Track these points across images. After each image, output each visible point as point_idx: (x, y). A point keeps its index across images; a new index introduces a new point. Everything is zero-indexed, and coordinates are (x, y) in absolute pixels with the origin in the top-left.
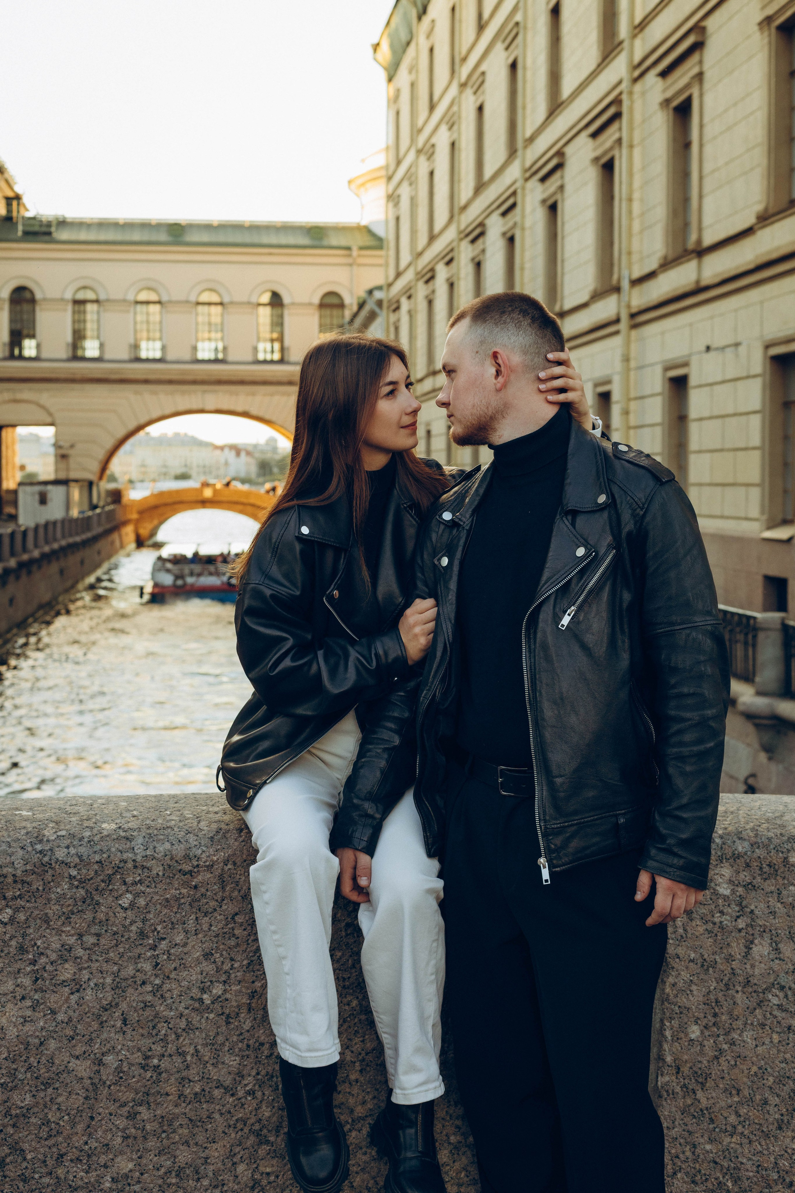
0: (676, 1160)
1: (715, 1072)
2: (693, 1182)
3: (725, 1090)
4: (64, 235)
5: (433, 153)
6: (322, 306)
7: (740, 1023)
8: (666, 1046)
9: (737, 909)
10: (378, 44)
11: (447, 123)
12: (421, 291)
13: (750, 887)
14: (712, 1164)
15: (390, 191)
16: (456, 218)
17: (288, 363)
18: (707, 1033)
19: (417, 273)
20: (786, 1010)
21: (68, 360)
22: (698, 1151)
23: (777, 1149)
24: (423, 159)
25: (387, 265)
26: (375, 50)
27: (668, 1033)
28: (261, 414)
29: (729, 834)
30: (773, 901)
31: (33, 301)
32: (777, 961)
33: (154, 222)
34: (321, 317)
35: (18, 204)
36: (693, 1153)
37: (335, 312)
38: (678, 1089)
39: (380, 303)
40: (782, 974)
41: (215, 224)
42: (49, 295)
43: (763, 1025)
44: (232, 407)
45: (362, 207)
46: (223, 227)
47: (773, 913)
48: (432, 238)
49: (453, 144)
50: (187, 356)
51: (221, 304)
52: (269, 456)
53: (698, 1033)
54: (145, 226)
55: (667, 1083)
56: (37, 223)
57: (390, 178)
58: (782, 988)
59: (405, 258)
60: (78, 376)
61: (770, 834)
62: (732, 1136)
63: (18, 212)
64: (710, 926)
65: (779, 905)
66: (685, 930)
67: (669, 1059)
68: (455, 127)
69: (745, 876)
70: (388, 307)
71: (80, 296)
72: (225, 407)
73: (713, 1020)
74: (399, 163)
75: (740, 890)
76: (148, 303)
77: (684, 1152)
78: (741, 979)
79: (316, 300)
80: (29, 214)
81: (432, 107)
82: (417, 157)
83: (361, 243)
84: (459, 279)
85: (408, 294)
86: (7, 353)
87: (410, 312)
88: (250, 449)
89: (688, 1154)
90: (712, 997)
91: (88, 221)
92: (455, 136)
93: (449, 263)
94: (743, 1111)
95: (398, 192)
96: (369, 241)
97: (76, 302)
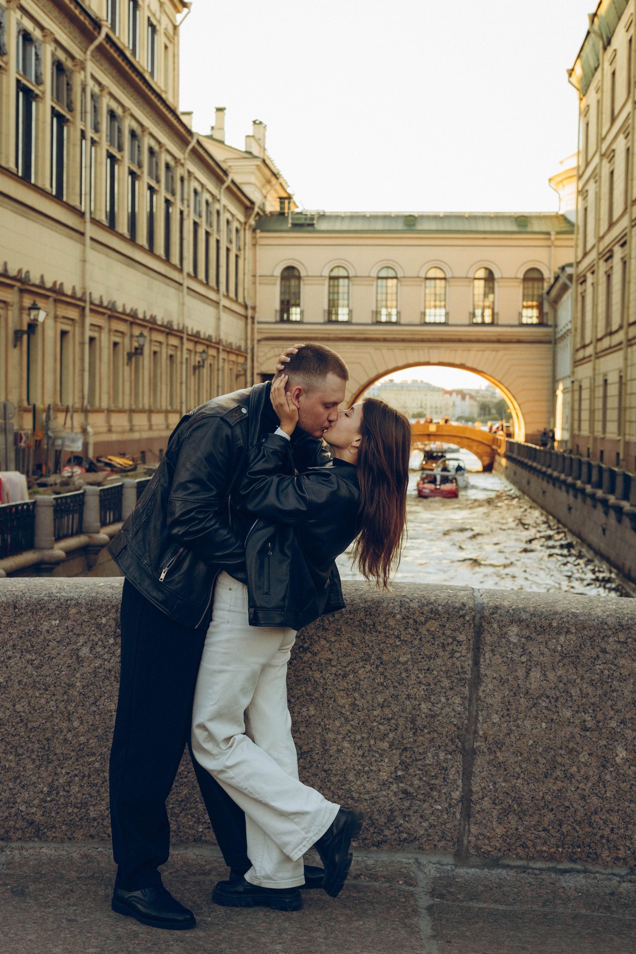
0: (484, 790)
1: (507, 741)
2: (494, 803)
3: (514, 753)
4: (322, 226)
5: (614, 156)
6: (525, 279)
7: (521, 716)
8: (479, 725)
9: (521, 650)
10: (573, 70)
11: (624, 133)
12: (602, 267)
13: (529, 638)
14: (505, 794)
15: (580, 188)
16: (628, 210)
17: (498, 325)
18: (503, 720)
19: (599, 254)
20: (550, 710)
21: (324, 323)
22: (497, 786)
23: (544, 789)
24: (605, 161)
25: (577, 246)
26: (570, 75)
27: (480, 718)
28: (475, 366)
29: (519, 609)
30: (542, 647)
31: (299, 278)
32: (545, 682)
33: (393, 215)
34: (524, 288)
35: (289, 203)
36: (494, 787)
37: (536, 284)
38: (486, 750)
39: (570, 277)
40: (548, 689)
41: (442, 215)
42: (310, 274)
43: (536, 718)
44: (451, 361)
45: (560, 200)
46: (448, 217)
47: (543, 654)
48: (611, 225)
49: (628, 149)
50: (417, 320)
51: (445, 279)
52: (488, 399)
53: (498, 720)
54: (386, 217)
55: (479, 747)
56: (303, 216)
57: (580, 177)
58: (548, 697)
59: (591, 241)
60: (332, 336)
61: (544, 610)
62: (517, 779)
63: (289, 208)
64: (505, 659)
65: (546, 650)
66: (490, 661)
67: (481, 733)
68: (630, 137)
69: (526, 632)
70: (577, 281)
71: (335, 273)
72: (446, 360)
73: (506, 713)
74: (587, 164)
75: (523, 640)
76: (387, 278)
77: (489, 786)
78: (523, 690)
79: (521, 275)
80: (297, 210)
81: (613, 120)
82: (601, 160)
83: (558, 229)
84: (630, 258)
85: (591, 270)
86: (278, 318)
87: (593, 284)
88: (473, 394)
89: (491, 787)
90: (506, 699)
91: (343, 215)
92: (629, 144)
93: (623, 245)
94: (524, 766)
95: (587, 188)
96: (564, 227)
97: (331, 278)
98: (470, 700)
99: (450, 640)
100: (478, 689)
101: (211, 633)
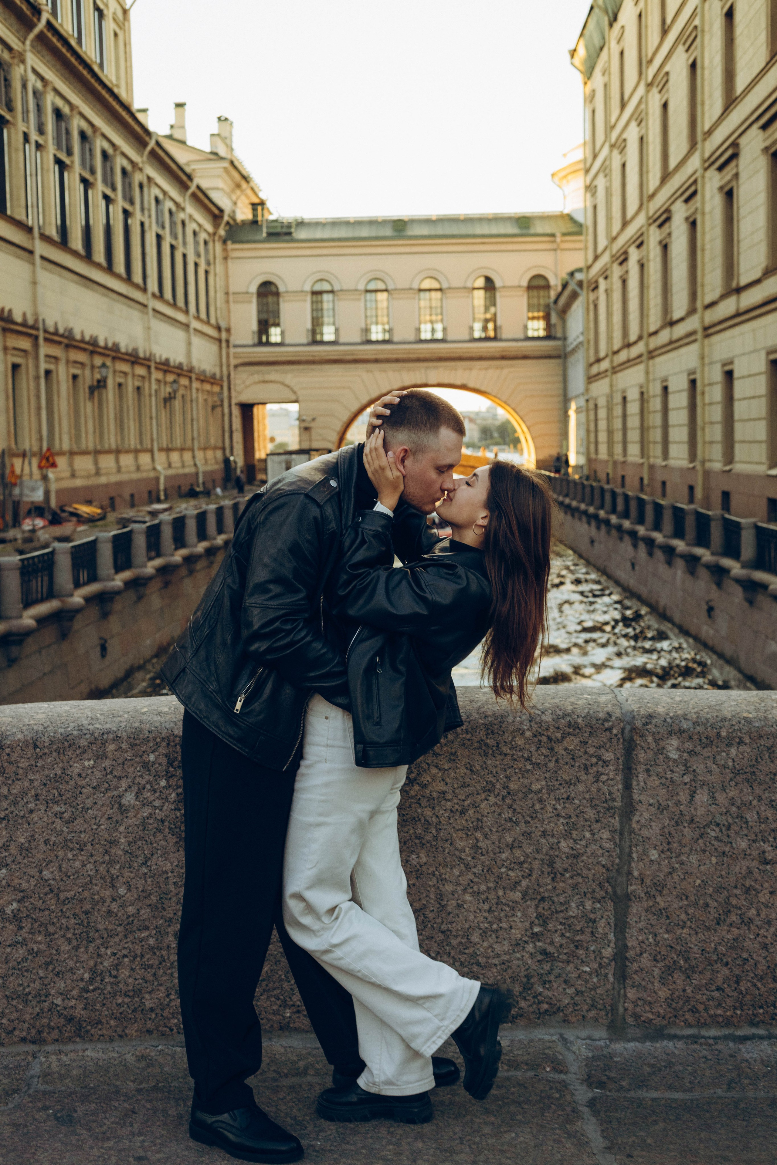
0: (642, 945)
1: (669, 883)
2: (656, 960)
3: (677, 896)
4: (301, 234)
5: (625, 147)
6: (530, 287)
7: (686, 850)
8: (633, 865)
9: (683, 768)
10: (575, 50)
11: (636, 120)
12: (616, 271)
13: (692, 753)
14: (669, 948)
15: (588, 183)
16: (645, 206)
17: (501, 340)
18: (663, 856)
19: (613, 256)
20: (720, 841)
21: (308, 344)
22: (658, 938)
23: (716, 939)
24: (616, 152)
25: (586, 248)
26: (572, 56)
27: (635, 855)
28: (477, 386)
29: (677, 716)
30: (709, 763)
31: (277, 294)
32: (713, 806)
33: (380, 220)
34: (529, 297)
35: (263, 209)
36: (655, 940)
37: (542, 293)
38: (642, 895)
39: (580, 284)
40: (718, 815)
41: (434, 218)
42: (290, 289)
43: (704, 851)
44: (451, 381)
45: (565, 197)
46: (442, 221)
47: (710, 772)
48: (625, 224)
49: (642, 139)
50: (412, 337)
51: (440, 290)
52: (489, 422)
53: (657, 856)
54: (372, 223)
55: (635, 891)
56: (279, 225)
57: (587, 171)
58: (718, 825)
59: (602, 242)
60: (317, 358)
61: (709, 716)
62: (683, 928)
63: (263, 215)
64: (664, 781)
65: (714, 766)
66: (645, 783)
67: (636, 874)
68: (643, 124)
69: (689, 745)
70: (588, 287)
71: (318, 287)
72: (446, 381)
73: (667, 847)
74: (595, 156)
75: (685, 755)
76: (376, 291)
77: (648, 939)
78: (687, 818)
79: (525, 283)
80: (272, 218)
81: (623, 105)
82: (611, 151)
83: (564, 230)
84: (648, 260)
85: (604, 275)
86: (256, 341)
87: (606, 291)
88: (472, 416)
89: (651, 940)
90: (666, 830)
91: (324, 221)
92: (643, 131)
93: (639, 246)
94: (691, 911)
95: (595, 183)
96: (571, 228)
97: (314, 293)
98: (621, 834)
99: (594, 760)
100: (631, 820)
101: (303, 775)
